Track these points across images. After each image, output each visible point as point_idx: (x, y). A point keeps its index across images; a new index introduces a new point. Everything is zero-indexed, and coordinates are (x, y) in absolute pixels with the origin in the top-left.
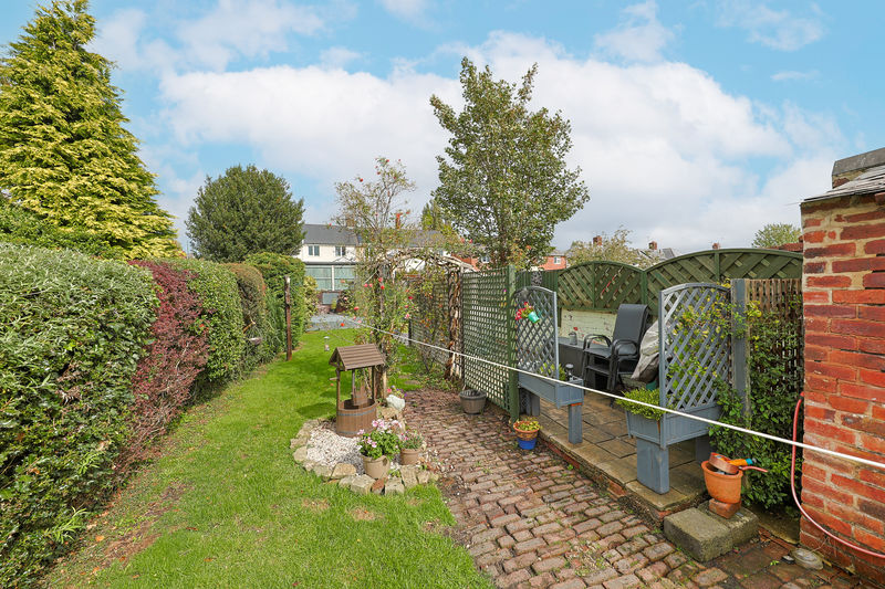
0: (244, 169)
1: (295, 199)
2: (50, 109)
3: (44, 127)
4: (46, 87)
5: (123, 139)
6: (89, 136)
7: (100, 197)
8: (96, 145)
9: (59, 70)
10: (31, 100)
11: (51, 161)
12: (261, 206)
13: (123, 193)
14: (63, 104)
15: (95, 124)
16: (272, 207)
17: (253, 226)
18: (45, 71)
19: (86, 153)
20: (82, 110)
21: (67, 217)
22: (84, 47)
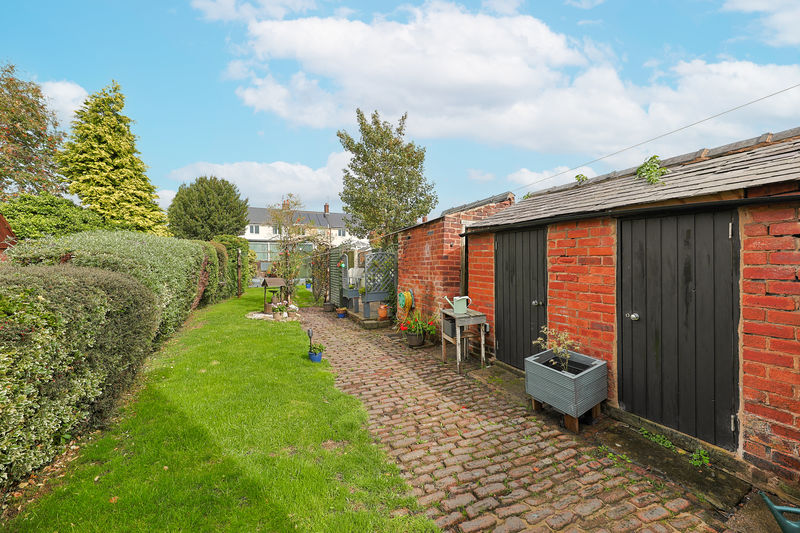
0: (209, 179)
1: (242, 198)
2: (104, 153)
3: (100, 163)
4: (99, 139)
5: (140, 166)
6: (123, 167)
7: (129, 202)
8: (127, 172)
9: (107, 129)
10: (93, 148)
11: (105, 183)
12: (220, 204)
13: (141, 198)
14: (109, 149)
15: (126, 160)
16: (227, 204)
17: (215, 216)
18: (100, 130)
19: (122, 177)
20: (119, 152)
21: (114, 215)
22: (118, 113)
